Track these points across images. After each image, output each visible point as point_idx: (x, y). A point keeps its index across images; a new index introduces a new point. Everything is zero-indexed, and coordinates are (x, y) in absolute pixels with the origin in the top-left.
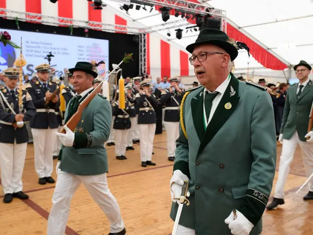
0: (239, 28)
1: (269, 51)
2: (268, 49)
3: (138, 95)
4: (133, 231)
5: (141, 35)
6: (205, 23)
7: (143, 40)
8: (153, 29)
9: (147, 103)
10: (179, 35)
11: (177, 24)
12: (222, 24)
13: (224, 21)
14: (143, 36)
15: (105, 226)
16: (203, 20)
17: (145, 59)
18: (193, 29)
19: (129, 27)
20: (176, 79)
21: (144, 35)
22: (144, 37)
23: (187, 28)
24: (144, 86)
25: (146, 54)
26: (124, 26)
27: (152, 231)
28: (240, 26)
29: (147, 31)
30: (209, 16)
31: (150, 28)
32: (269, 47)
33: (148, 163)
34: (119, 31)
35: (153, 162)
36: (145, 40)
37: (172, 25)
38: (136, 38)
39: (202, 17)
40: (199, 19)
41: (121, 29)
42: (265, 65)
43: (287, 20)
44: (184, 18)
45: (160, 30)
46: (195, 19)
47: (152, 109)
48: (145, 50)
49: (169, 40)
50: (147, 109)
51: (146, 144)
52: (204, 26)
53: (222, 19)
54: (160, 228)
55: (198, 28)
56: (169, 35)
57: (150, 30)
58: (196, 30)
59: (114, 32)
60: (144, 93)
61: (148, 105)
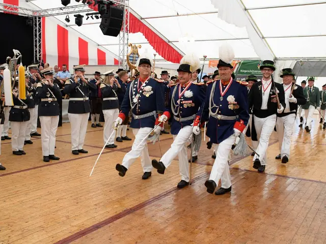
0: (142, 19)
1: (170, 44)
2: (169, 42)
3: (39, 85)
4: (43, 230)
5: (36, 18)
6: (107, 11)
7: (38, 24)
8: (50, 13)
9: (50, 93)
10: (79, 21)
11: (77, 9)
12: (125, 13)
13: (126, 10)
14: (37, 19)
15: (10, 228)
16: (105, 8)
17: (40, 45)
18: (94, 16)
19: (21, 8)
20: (82, 68)
21: (40, 18)
22: (39, 21)
23: (87, 15)
24: (46, 75)
25: (41, 40)
26: (15, 6)
27: (65, 228)
28: (143, 17)
29: (42, 14)
30: (111, 3)
31: (45, 11)
32: (170, 40)
33: (51, 158)
34: (9, 11)
35: (56, 156)
36: (40, 24)
37: (71, 10)
38: (29, 21)
39: (105, 4)
40: (101, 6)
41: (12, 9)
42: (166, 57)
43: (187, 15)
44: (86, 3)
45: (58, 14)
46: (97, 6)
47: (56, 100)
48: (40, 35)
49: (67, 26)
50: (50, 100)
51: (49, 137)
52: (107, 13)
53: (125, 8)
54: (72, 224)
55: (99, 15)
56: (68, 20)
57: (46, 14)
58: (97, 17)
59: (3, 12)
60: (47, 83)
61: (51, 95)
